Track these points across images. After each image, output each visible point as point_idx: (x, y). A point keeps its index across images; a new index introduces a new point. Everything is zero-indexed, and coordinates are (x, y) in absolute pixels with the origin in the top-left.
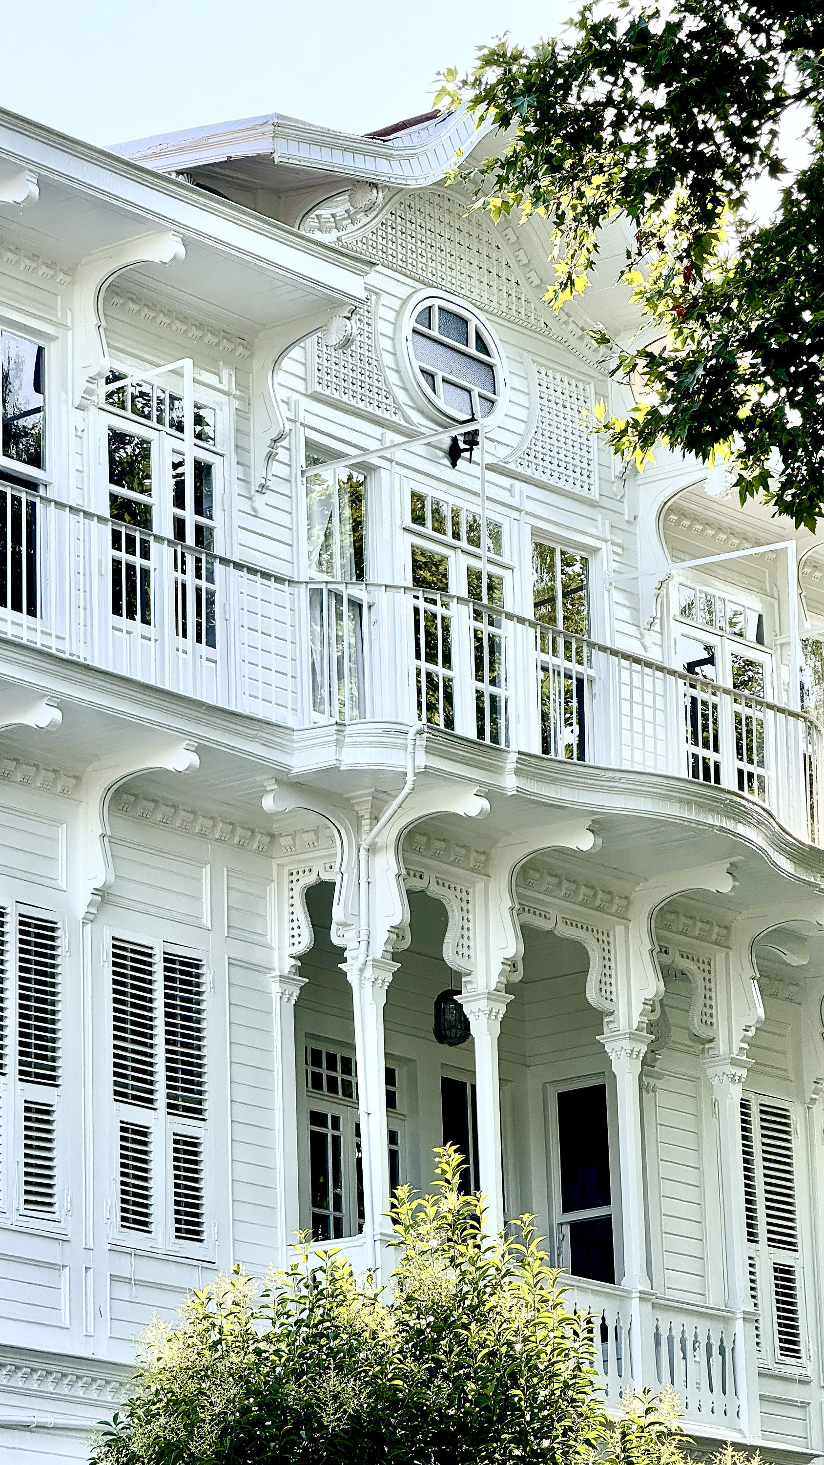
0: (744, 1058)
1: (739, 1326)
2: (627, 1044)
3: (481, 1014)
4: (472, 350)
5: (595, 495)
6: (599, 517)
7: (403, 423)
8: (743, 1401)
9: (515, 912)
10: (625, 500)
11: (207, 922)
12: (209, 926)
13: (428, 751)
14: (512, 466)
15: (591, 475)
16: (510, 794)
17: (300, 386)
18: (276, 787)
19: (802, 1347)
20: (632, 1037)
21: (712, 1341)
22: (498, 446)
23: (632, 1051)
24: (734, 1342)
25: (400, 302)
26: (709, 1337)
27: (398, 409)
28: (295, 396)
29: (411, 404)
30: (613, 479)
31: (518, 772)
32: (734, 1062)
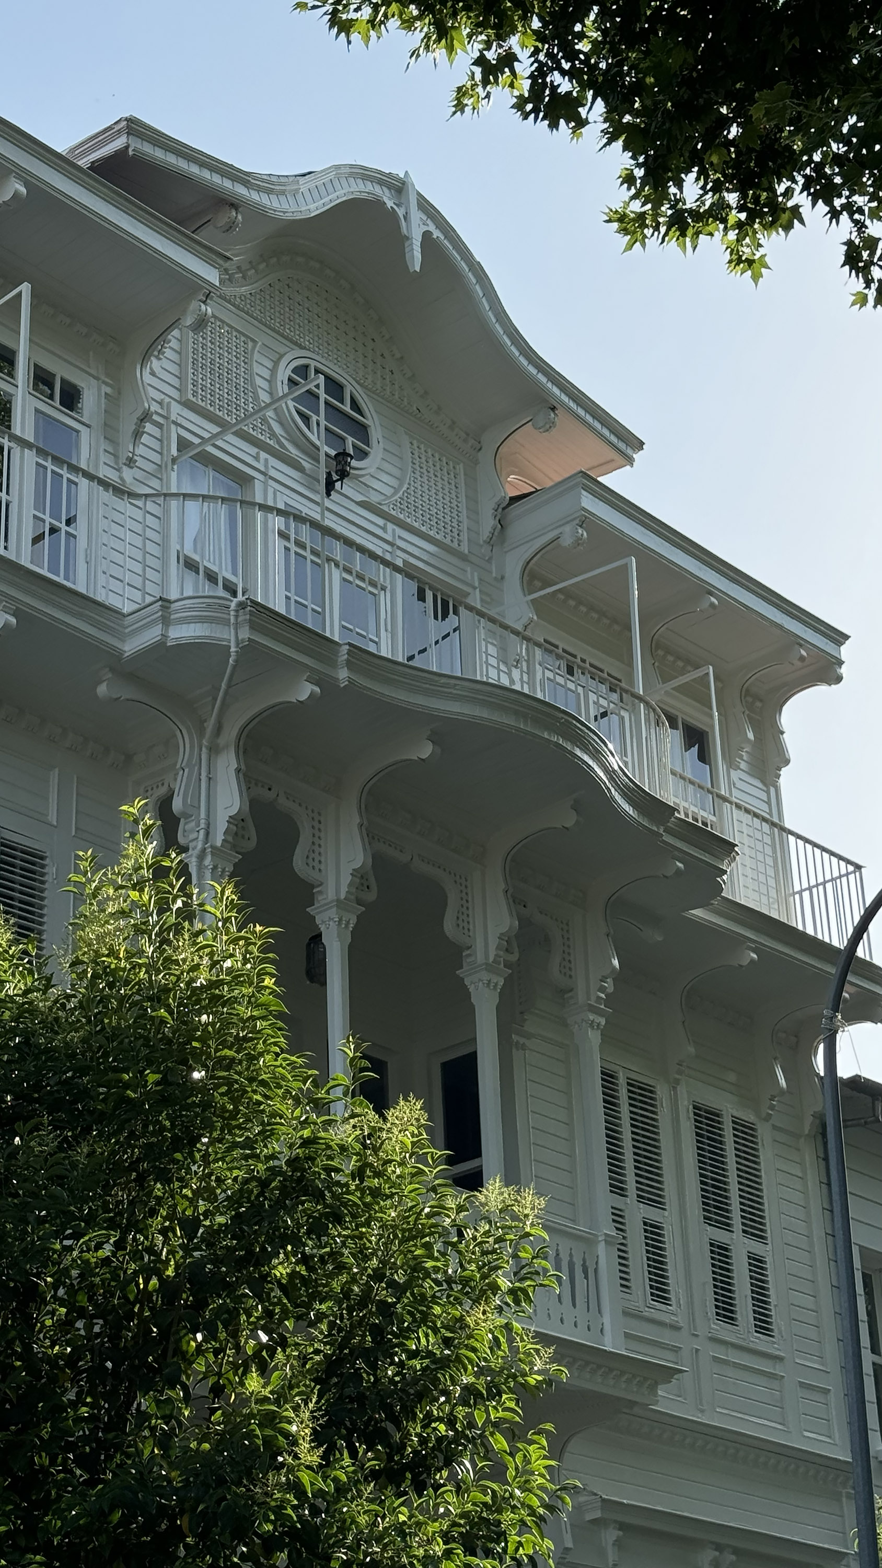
0: (602, 1007)
1: (601, 1249)
2: (485, 976)
3: (331, 923)
4: (347, 408)
5: (465, 548)
6: (469, 569)
7: (277, 447)
8: (607, 1320)
9: (363, 828)
10: (493, 562)
11: (53, 818)
12: (55, 823)
13: (253, 627)
14: (385, 508)
15: (461, 534)
16: (342, 685)
17: (175, 394)
18: (110, 675)
19: (672, 1296)
20: (489, 968)
21: (575, 1259)
22: (372, 491)
23: (489, 981)
24: (597, 1263)
25: (278, 356)
26: (571, 1255)
27: (273, 435)
28: (167, 400)
29: (285, 435)
30: (481, 542)
31: (349, 664)
32: (593, 1009)
